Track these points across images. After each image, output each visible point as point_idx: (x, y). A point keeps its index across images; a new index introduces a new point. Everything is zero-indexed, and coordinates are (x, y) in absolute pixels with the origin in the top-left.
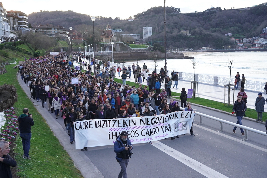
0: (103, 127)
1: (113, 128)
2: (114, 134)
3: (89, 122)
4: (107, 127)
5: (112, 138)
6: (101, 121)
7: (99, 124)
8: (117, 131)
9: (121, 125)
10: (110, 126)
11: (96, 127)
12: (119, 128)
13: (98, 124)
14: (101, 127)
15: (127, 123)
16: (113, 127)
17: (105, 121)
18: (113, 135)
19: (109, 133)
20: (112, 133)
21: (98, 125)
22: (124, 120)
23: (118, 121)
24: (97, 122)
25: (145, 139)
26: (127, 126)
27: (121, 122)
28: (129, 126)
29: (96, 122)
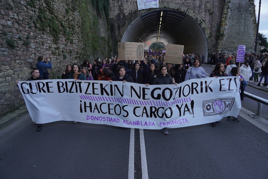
0: (70, 92)
1: (86, 95)
2: (88, 105)
3: (47, 83)
4: (77, 92)
5: (85, 111)
6: (66, 83)
7: (65, 86)
8: (91, 101)
9: (98, 91)
10: (81, 92)
11: (60, 91)
12: (94, 96)
13: (62, 86)
14: (67, 91)
15: (108, 89)
16: (86, 93)
17: (73, 83)
18: (85, 107)
19: (81, 101)
20: (85, 103)
21: (62, 89)
22: (101, 85)
23: (93, 84)
24: (61, 84)
25: (140, 123)
26: (108, 94)
27: (97, 86)
28: (112, 95)
29: (58, 83)
